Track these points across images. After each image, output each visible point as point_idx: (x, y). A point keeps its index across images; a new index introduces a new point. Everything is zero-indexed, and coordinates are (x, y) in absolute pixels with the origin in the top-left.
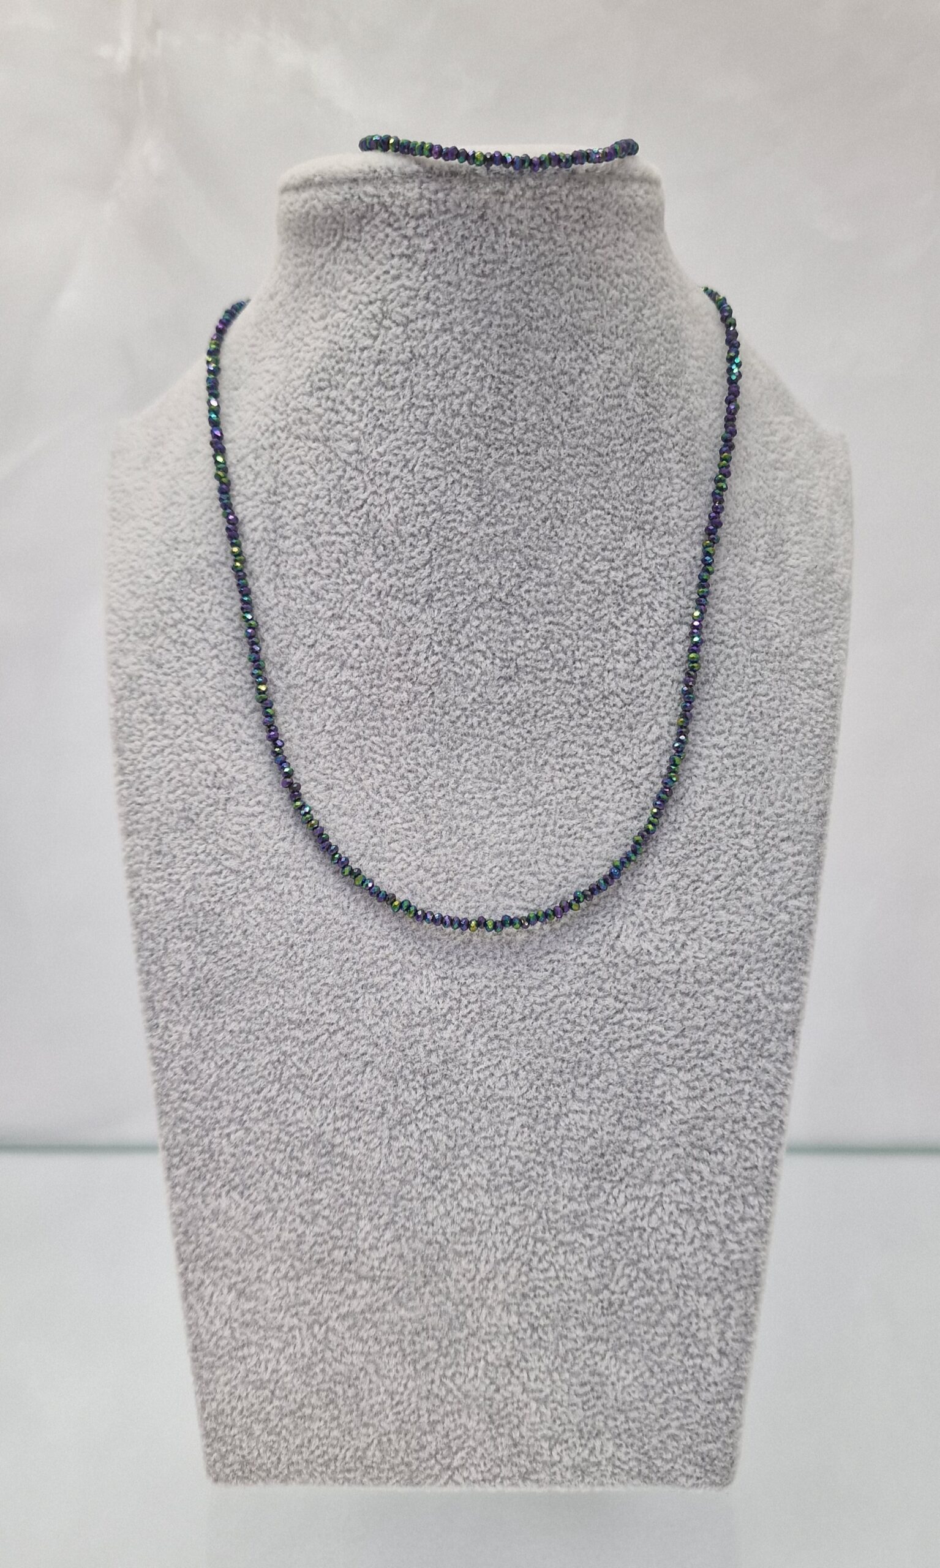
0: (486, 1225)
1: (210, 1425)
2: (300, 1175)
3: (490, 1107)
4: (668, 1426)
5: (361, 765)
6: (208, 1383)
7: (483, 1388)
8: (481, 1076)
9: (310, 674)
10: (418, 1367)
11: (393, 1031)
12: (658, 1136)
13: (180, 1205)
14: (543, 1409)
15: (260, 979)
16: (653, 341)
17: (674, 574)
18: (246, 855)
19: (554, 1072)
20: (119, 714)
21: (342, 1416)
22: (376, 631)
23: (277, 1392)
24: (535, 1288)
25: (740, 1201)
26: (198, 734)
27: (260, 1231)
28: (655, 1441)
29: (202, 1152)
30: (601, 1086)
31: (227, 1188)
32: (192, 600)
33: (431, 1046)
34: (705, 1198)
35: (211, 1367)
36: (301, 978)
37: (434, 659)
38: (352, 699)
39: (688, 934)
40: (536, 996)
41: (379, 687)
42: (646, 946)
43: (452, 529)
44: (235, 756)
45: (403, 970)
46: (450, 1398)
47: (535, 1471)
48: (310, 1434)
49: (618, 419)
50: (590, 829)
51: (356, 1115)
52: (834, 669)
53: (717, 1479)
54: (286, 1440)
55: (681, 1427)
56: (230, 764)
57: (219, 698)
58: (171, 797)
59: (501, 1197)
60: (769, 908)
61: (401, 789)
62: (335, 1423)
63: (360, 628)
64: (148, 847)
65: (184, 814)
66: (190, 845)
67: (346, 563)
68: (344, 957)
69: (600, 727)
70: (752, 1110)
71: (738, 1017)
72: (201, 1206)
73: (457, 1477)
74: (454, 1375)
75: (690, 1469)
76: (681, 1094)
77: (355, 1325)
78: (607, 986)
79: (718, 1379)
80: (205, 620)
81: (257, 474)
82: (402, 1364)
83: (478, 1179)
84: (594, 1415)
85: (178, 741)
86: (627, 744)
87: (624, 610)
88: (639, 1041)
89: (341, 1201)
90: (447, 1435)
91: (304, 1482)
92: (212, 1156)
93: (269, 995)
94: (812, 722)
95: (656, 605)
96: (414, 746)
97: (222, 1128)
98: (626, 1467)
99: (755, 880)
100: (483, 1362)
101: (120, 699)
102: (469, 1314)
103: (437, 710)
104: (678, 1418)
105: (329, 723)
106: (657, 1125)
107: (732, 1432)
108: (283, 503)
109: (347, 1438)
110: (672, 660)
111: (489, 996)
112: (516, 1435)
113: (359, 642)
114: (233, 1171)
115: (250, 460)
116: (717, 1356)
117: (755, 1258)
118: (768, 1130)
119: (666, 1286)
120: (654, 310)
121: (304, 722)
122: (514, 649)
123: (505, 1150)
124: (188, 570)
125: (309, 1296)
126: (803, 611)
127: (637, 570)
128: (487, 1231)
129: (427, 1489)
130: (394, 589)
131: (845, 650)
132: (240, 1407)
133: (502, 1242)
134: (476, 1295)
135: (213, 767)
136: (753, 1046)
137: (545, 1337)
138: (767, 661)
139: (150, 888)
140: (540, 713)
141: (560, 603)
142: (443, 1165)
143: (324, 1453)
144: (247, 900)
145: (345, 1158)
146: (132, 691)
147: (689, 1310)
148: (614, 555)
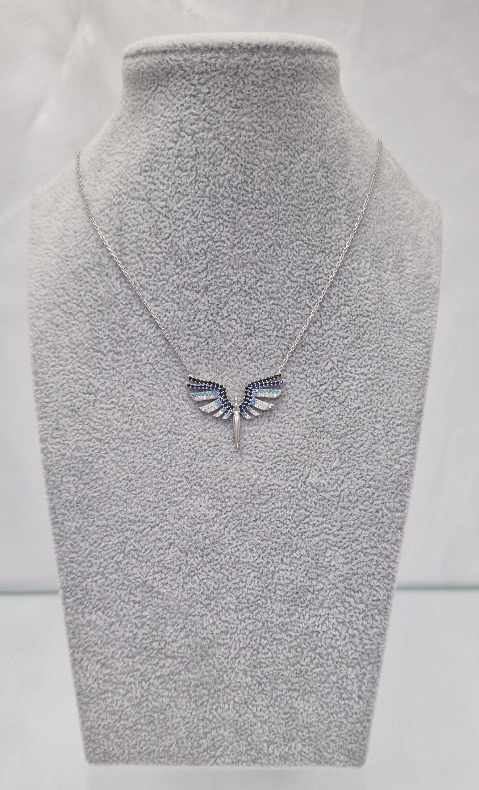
0: (235, 629)
1: (87, 733)
2: (134, 602)
3: (237, 567)
4: (330, 735)
5: (169, 382)
6: (86, 712)
7: (232, 715)
8: (233, 550)
9: (140, 331)
10: (198, 704)
11: (185, 526)
12: (327, 583)
13: (70, 618)
14: (264, 726)
15: (113, 498)
16: (332, 147)
17: (342, 277)
18: (105, 430)
19: (272, 549)
20: (35, 352)
21: (158, 729)
22: (176, 307)
23: (123, 717)
24: (260, 663)
25: (370, 618)
26: (78, 364)
27: (113, 632)
28: (323, 743)
29: (82, 590)
30: (298, 557)
31: (95, 609)
32: (75, 289)
33: (206, 535)
34: (352, 616)
35: (87, 703)
36: (135, 497)
37: (208, 323)
38: (163, 345)
39: (345, 476)
40: (263, 508)
41: (178, 339)
42: (322, 482)
43: (218, 251)
44: (99, 376)
45: (190, 495)
46: (215, 720)
47: (260, 758)
48: (140, 739)
49: (311, 190)
50: (293, 419)
51: (165, 571)
52: (429, 332)
53: (356, 762)
54: (127, 741)
55: (338, 736)
56: (96, 381)
57: (89, 344)
58: (64, 399)
59: (243, 615)
60: (390, 462)
62: (153, 734)
63: (168, 306)
64: (51, 425)
65: (72, 408)
66: (74, 425)
67: (160, 269)
68: (159, 486)
69: (300, 362)
70: (378, 570)
71: (371, 520)
72: (82, 619)
73: (218, 761)
74: (217, 708)
75: (342, 758)
76: (340, 561)
77: (164, 682)
78: (301, 503)
79: (357, 711)
80: (82, 300)
81: (111, 219)
82: (189, 702)
83: (231, 605)
84: (291, 730)
85: (68, 368)
86: (315, 372)
87: (314, 297)
88: (318, 533)
89: (157, 616)
90: (213, 740)
91: (137, 763)
92: (87, 592)
93: (118, 506)
94: (416, 361)
95: (332, 295)
97: (92, 577)
98: (308, 756)
99: (382, 447)
100: (232, 702)
101: (36, 344)
102: (225, 676)
103: (210, 352)
104: (336, 731)
105: (150, 358)
106: (327, 577)
107: (364, 738)
108: (125, 235)
109: (160, 741)
110: (340, 326)
111: (237, 508)
112: (250, 739)
113: (167, 314)
114: (99, 600)
115: (107, 211)
116: (357, 699)
117: (378, 648)
118: (386, 580)
119: (330, 662)
120: (333, 129)
121: (137, 358)
122: (253, 318)
123: (245, 590)
124: (73, 273)
125: (140, 666)
126: (413, 299)
127: (321, 275)
128: (235, 632)
129: (202, 767)
130: (186, 284)
131: (435, 321)
132: (103, 725)
133: (243, 638)
134: (229, 666)
135: (87, 382)
136: (379, 536)
137: (265, 689)
138: (392, 327)
139: (53, 448)
140: (267, 354)
141: (278, 293)
142: (212, 597)
143: (148, 748)
144: (106, 455)
145: (159, 594)
146: (42, 340)
147: (342, 675)
148: (308, 266)
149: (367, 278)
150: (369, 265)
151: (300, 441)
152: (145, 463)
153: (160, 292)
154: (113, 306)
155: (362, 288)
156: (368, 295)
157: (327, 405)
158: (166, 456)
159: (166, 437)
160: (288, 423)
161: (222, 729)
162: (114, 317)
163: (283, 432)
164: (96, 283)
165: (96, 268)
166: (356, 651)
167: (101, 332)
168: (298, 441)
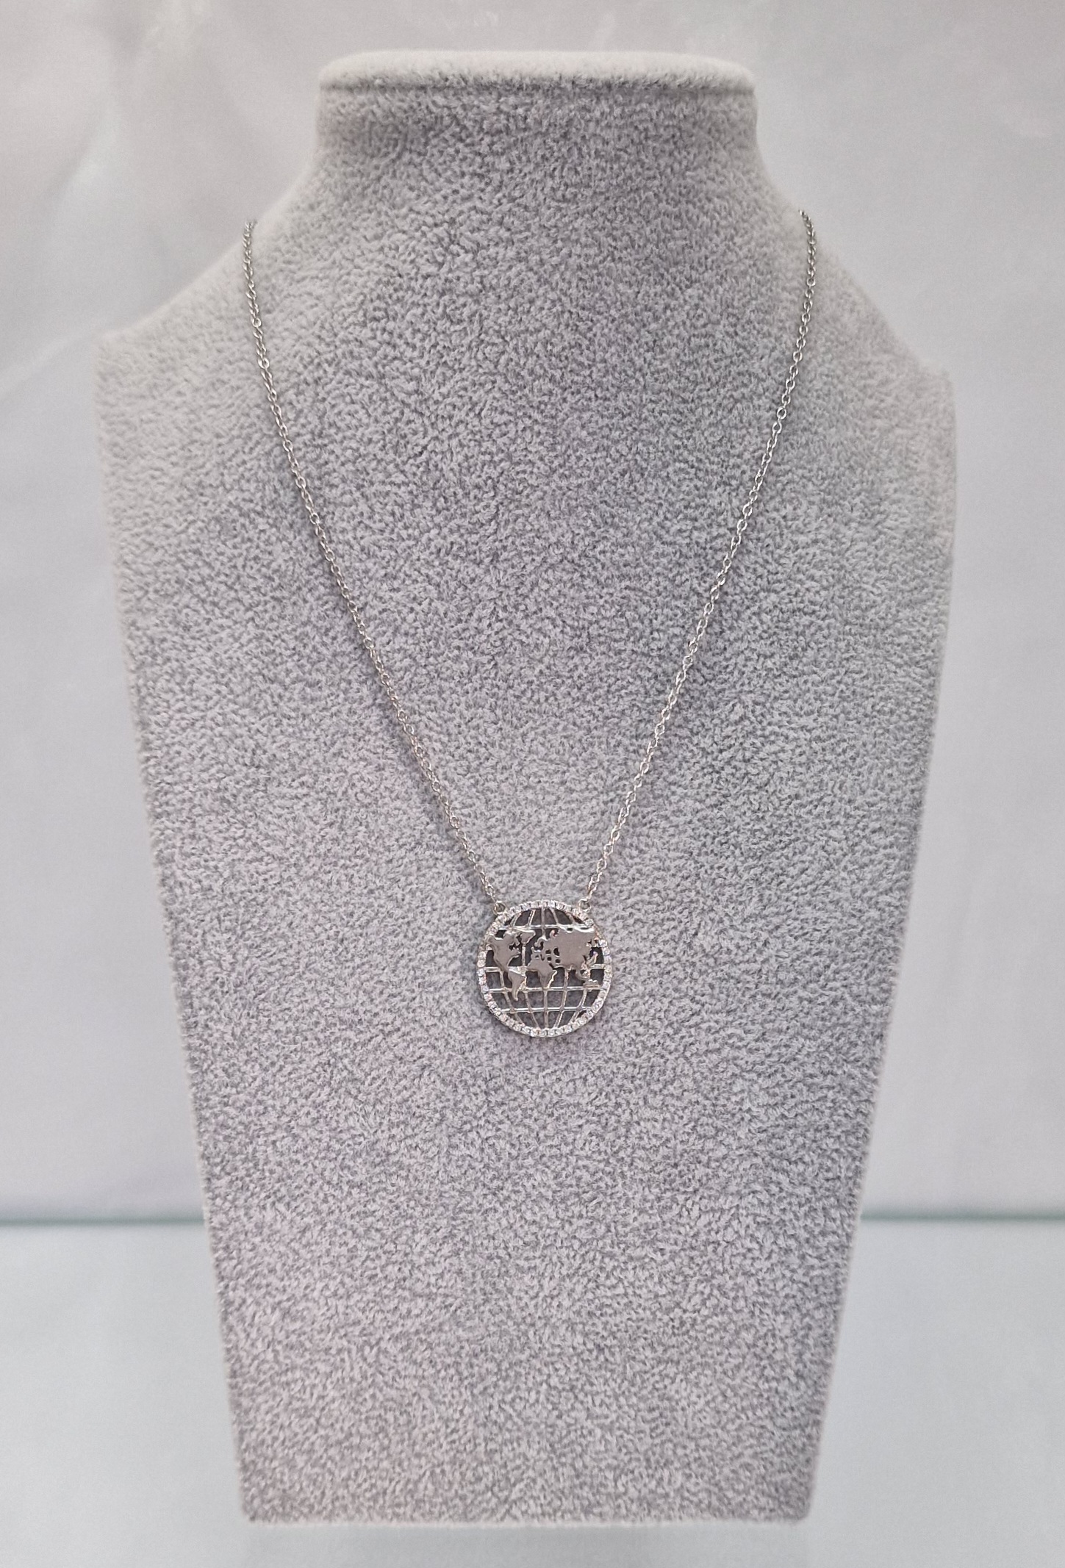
0: (552, 1238)
1: (248, 1457)
2: (351, 1185)
3: (556, 1114)
4: (740, 1455)
6: (247, 1412)
7: (545, 1414)
8: (548, 1081)
10: (476, 1391)
11: (451, 1031)
12: (734, 1145)
14: (608, 1436)
15: (308, 975)
17: (762, 535)
18: (290, 840)
19: (625, 1077)
20: (140, 682)
21: (393, 1447)
22: (434, 594)
23: (323, 1420)
24: (603, 1305)
25: (821, 1214)
26: (232, 706)
27: (308, 1245)
29: (245, 1161)
30: (677, 1092)
31: (270, 1200)
32: (222, 554)
33: (493, 1050)
34: (784, 1210)
35: (252, 1394)
37: (497, 626)
38: (406, 670)
39: (770, 932)
41: (436, 656)
42: (725, 944)
43: (521, 481)
44: (276, 730)
46: (509, 1425)
47: (598, 1504)
48: (357, 1465)
49: (704, 361)
50: (667, 818)
51: (413, 1122)
52: (932, 645)
53: (790, 1512)
54: (331, 1473)
55: (755, 1455)
56: (270, 740)
57: (254, 666)
58: (205, 776)
59: (566, 1210)
60: (858, 904)
61: (460, 770)
62: (383, 1455)
63: (416, 590)
64: (180, 829)
65: (220, 794)
66: (228, 829)
67: (402, 516)
68: (399, 952)
70: (836, 1118)
71: (823, 1019)
72: (245, 1219)
73: (515, 1511)
74: (513, 1400)
75: (763, 1501)
76: (760, 1101)
77: (408, 1346)
78: (683, 987)
79: (794, 1404)
80: (238, 577)
82: (458, 1388)
83: (543, 1190)
84: (663, 1443)
85: (211, 713)
86: (708, 724)
87: (707, 575)
88: (717, 1045)
89: (396, 1212)
90: (505, 1466)
91: (348, 1519)
92: (256, 1165)
93: (319, 993)
94: (909, 703)
95: (742, 570)
96: (474, 723)
97: (267, 1135)
98: (695, 1499)
99: (844, 874)
100: (545, 1386)
101: (140, 665)
102: (531, 1333)
103: (500, 683)
104: (751, 1446)
106: (734, 1134)
107: (807, 1460)
108: (330, 447)
109: (398, 1469)
110: (758, 632)
112: (579, 1464)
113: (415, 605)
116: (794, 1379)
117: (836, 1274)
118: (851, 1139)
119: (742, 1303)
121: (352, 694)
122: (588, 616)
123: (573, 1159)
124: (218, 520)
126: (901, 578)
127: (722, 531)
128: (551, 1245)
129: (482, 1525)
130: (455, 548)
131: (945, 624)
132: (281, 1438)
133: (568, 1256)
134: (540, 1314)
135: (251, 744)
136: (838, 1050)
137: (611, 1359)
138: (861, 634)
139: (185, 875)
140: (613, 688)
141: (638, 566)
142: (505, 1175)
143: (373, 1486)
144: (292, 890)
145: (401, 1168)
146: (154, 656)
147: (765, 1330)
148: (697, 513)
149: (812, 536)
150: (815, 508)
151: (681, 862)
152: (371, 905)
153: (401, 562)
154: (305, 590)
155: (801, 557)
156: (813, 571)
157: (733, 792)
158: (413, 893)
159: (412, 854)
160: (657, 828)
161: (524, 1444)
162: (305, 612)
163: (647, 845)
164: (268, 542)
165: (267, 512)
166: (793, 1281)
167: (278, 642)
168: (677, 862)
